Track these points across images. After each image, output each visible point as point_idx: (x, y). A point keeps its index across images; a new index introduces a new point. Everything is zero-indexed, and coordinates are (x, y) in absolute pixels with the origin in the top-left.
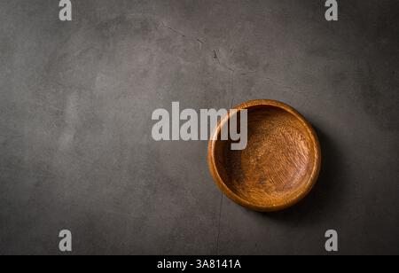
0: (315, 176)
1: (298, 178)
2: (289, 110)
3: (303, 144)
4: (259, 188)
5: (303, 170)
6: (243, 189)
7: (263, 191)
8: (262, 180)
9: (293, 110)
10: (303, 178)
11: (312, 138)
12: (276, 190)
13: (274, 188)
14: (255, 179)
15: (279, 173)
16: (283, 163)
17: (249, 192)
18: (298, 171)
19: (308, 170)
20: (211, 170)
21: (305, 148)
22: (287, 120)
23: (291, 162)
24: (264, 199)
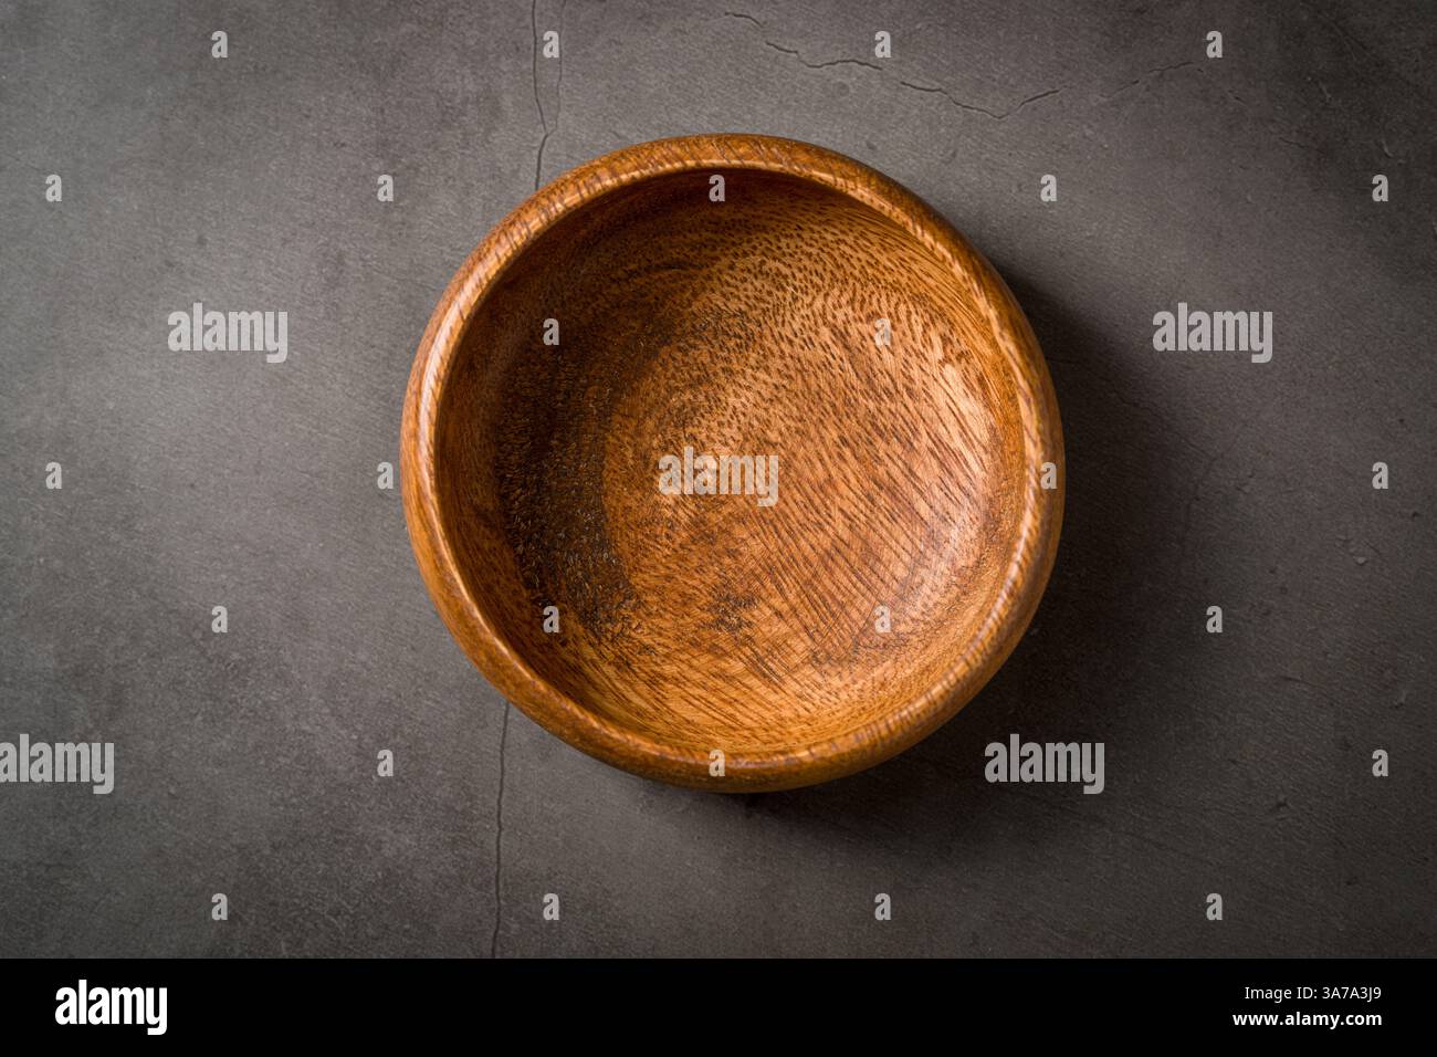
0: (1033, 572)
1: (934, 581)
2: (862, 192)
3: (958, 388)
4: (715, 651)
5: (962, 534)
6: (623, 664)
7: (736, 667)
8: (731, 604)
9: (890, 187)
10: (966, 581)
11: (1008, 345)
12: (814, 659)
13: (801, 646)
14: (687, 600)
15: (827, 558)
16: (848, 499)
17: (655, 680)
18: (933, 540)
19: (994, 531)
20: (426, 567)
21: (970, 407)
22: (858, 251)
23: (893, 492)
24: (749, 716)
